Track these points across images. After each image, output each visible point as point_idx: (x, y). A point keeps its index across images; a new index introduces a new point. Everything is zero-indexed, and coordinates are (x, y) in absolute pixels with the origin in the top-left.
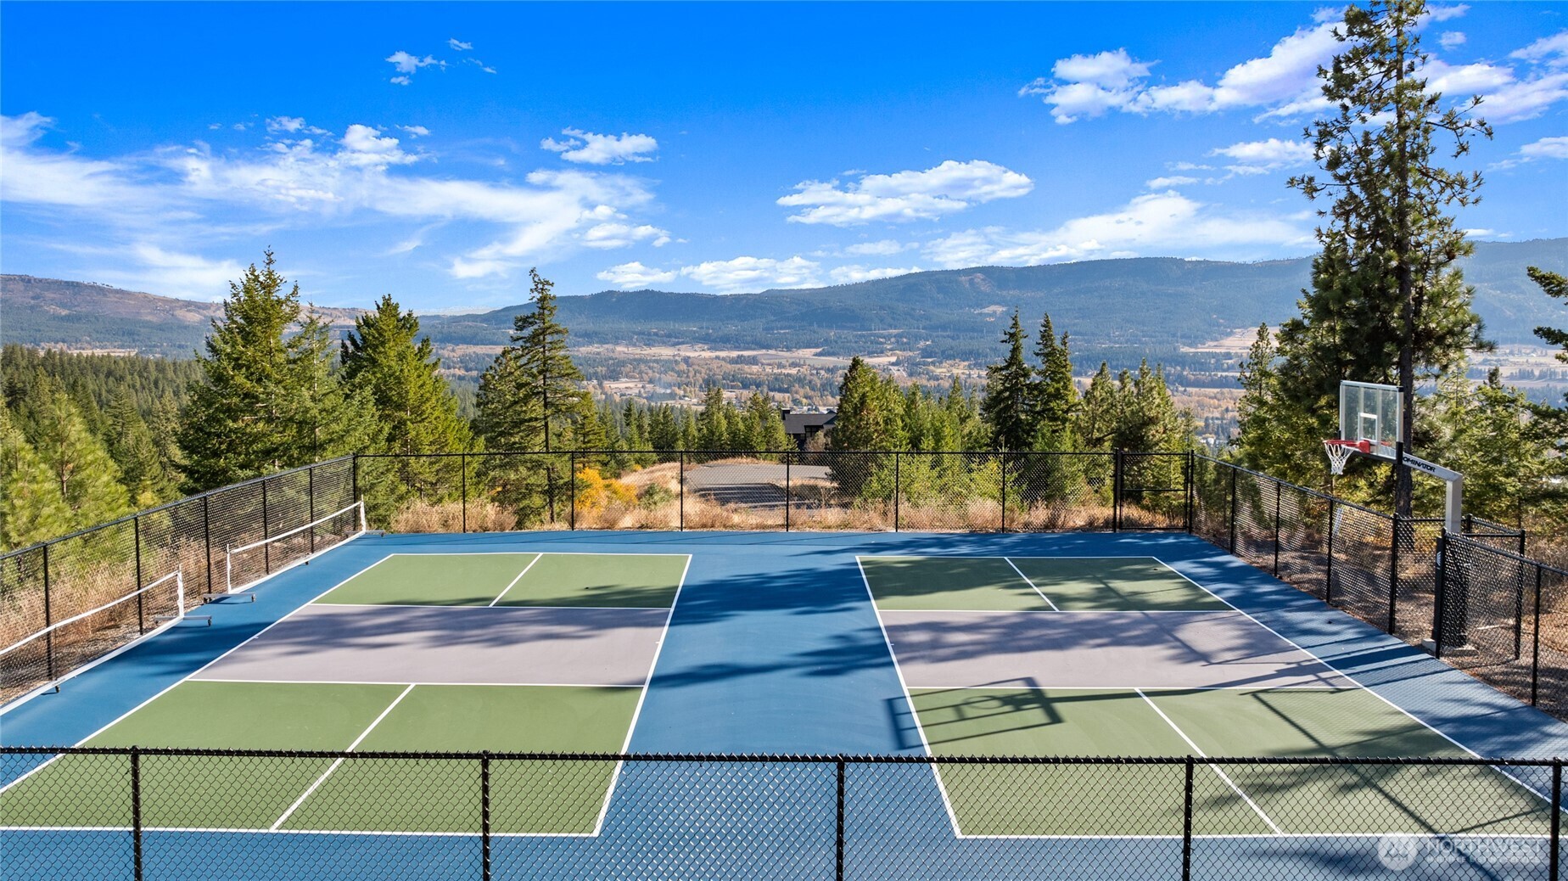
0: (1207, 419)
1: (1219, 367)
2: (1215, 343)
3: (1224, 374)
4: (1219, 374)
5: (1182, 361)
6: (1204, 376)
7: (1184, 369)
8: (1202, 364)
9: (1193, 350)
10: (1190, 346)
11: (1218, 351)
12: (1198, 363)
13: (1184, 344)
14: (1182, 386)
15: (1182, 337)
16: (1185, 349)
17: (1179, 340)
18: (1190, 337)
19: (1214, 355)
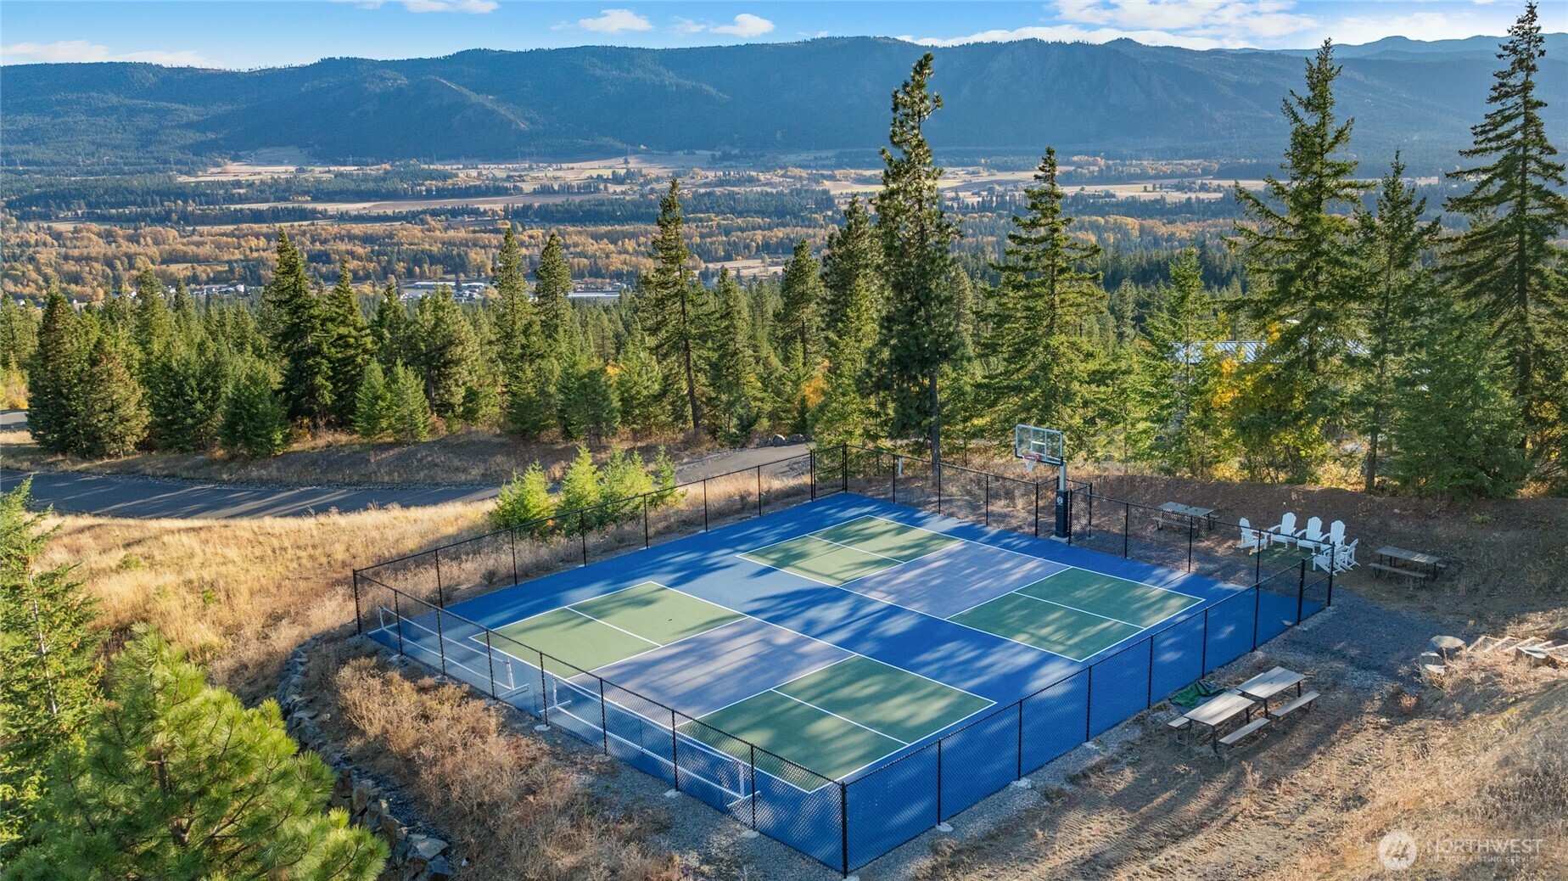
0: (229, 262)
1: (231, 199)
2: (219, 170)
3: (238, 207)
4: (232, 207)
5: (182, 193)
6: (214, 210)
7: (185, 202)
8: (206, 195)
9: (192, 179)
10: (188, 173)
11: (224, 178)
12: (200, 194)
13: (181, 172)
14: (189, 225)
15: (176, 163)
16: (183, 179)
17: (174, 167)
18: (186, 163)
19: (222, 185)
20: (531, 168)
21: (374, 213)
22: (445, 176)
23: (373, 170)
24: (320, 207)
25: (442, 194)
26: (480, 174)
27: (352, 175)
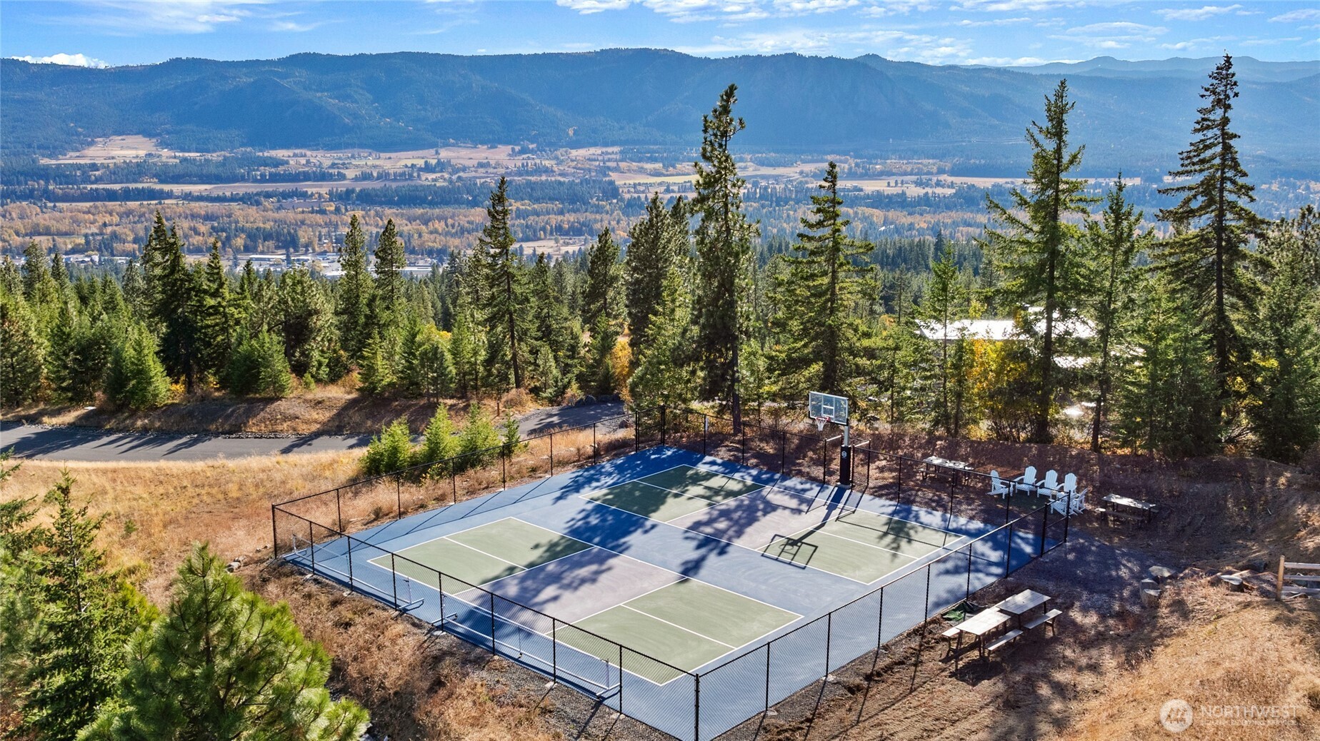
0: (86, 236)
1: (87, 180)
2: (78, 154)
3: (94, 186)
4: (89, 187)
5: (45, 174)
6: (72, 189)
7: (47, 182)
8: (66, 176)
9: (54, 162)
10: (50, 157)
11: (82, 162)
12: (61, 175)
13: (43, 156)
14: (50, 201)
15: (39, 148)
16: (44, 161)
17: (37, 151)
18: (48, 148)
19: (79, 167)
20: (353, 157)
21: (214, 194)
22: (277, 163)
23: (215, 157)
24: (166, 188)
25: (274, 178)
26: (308, 162)
27: (195, 160)
